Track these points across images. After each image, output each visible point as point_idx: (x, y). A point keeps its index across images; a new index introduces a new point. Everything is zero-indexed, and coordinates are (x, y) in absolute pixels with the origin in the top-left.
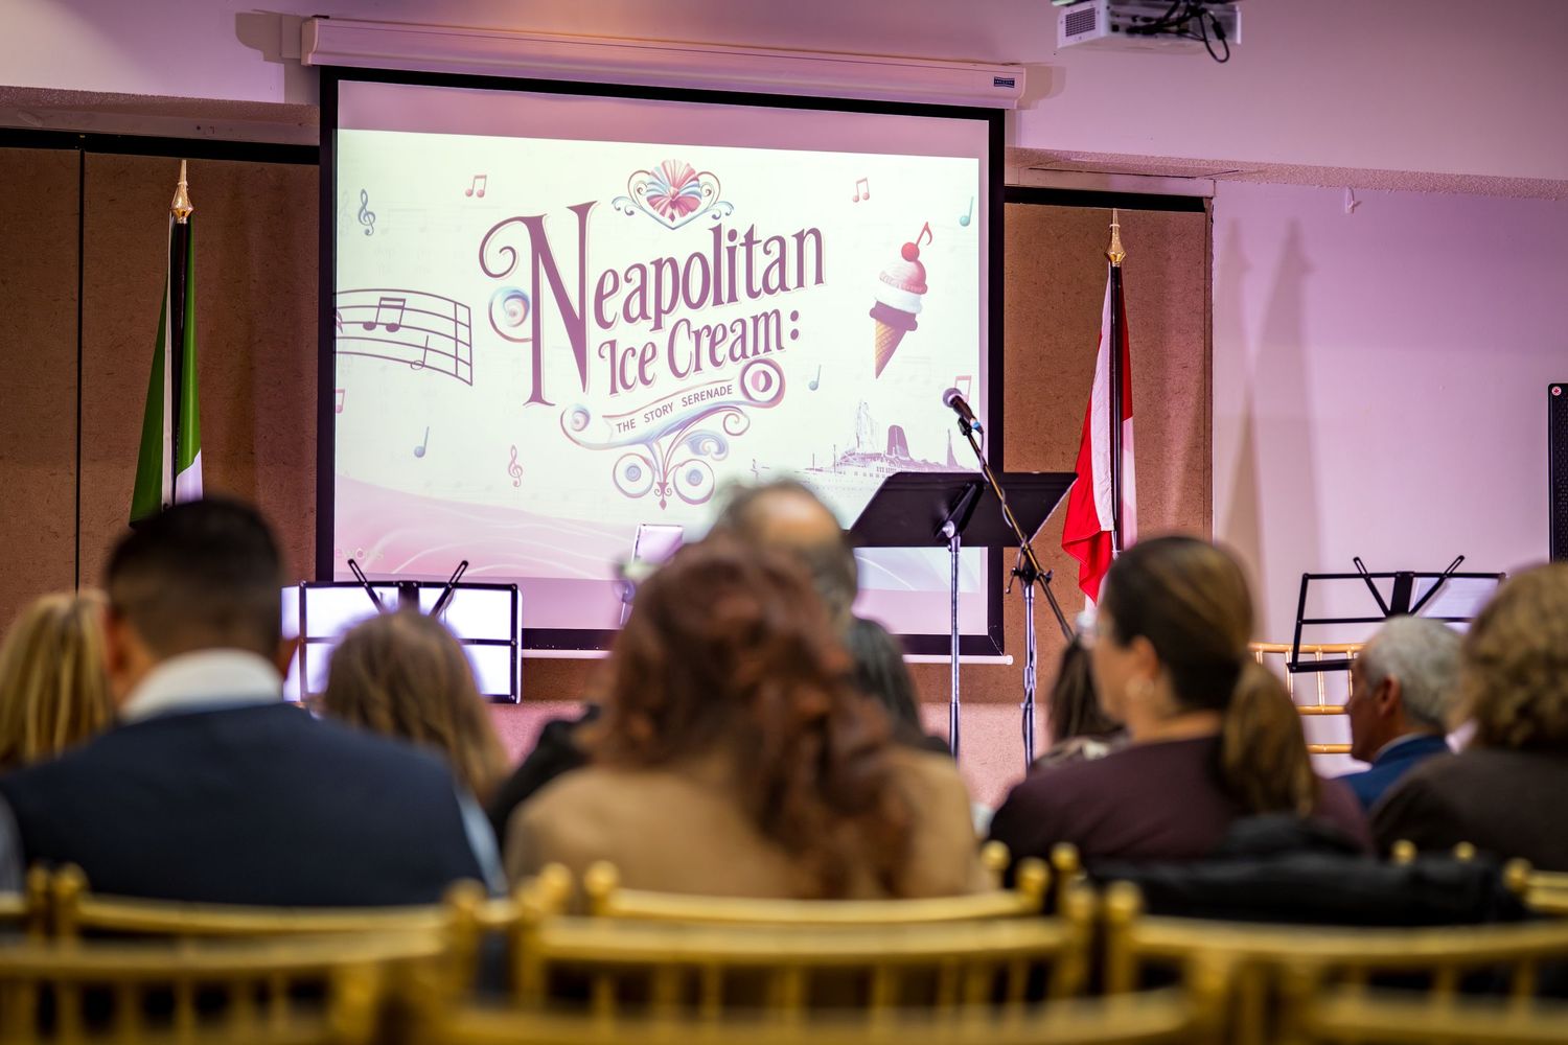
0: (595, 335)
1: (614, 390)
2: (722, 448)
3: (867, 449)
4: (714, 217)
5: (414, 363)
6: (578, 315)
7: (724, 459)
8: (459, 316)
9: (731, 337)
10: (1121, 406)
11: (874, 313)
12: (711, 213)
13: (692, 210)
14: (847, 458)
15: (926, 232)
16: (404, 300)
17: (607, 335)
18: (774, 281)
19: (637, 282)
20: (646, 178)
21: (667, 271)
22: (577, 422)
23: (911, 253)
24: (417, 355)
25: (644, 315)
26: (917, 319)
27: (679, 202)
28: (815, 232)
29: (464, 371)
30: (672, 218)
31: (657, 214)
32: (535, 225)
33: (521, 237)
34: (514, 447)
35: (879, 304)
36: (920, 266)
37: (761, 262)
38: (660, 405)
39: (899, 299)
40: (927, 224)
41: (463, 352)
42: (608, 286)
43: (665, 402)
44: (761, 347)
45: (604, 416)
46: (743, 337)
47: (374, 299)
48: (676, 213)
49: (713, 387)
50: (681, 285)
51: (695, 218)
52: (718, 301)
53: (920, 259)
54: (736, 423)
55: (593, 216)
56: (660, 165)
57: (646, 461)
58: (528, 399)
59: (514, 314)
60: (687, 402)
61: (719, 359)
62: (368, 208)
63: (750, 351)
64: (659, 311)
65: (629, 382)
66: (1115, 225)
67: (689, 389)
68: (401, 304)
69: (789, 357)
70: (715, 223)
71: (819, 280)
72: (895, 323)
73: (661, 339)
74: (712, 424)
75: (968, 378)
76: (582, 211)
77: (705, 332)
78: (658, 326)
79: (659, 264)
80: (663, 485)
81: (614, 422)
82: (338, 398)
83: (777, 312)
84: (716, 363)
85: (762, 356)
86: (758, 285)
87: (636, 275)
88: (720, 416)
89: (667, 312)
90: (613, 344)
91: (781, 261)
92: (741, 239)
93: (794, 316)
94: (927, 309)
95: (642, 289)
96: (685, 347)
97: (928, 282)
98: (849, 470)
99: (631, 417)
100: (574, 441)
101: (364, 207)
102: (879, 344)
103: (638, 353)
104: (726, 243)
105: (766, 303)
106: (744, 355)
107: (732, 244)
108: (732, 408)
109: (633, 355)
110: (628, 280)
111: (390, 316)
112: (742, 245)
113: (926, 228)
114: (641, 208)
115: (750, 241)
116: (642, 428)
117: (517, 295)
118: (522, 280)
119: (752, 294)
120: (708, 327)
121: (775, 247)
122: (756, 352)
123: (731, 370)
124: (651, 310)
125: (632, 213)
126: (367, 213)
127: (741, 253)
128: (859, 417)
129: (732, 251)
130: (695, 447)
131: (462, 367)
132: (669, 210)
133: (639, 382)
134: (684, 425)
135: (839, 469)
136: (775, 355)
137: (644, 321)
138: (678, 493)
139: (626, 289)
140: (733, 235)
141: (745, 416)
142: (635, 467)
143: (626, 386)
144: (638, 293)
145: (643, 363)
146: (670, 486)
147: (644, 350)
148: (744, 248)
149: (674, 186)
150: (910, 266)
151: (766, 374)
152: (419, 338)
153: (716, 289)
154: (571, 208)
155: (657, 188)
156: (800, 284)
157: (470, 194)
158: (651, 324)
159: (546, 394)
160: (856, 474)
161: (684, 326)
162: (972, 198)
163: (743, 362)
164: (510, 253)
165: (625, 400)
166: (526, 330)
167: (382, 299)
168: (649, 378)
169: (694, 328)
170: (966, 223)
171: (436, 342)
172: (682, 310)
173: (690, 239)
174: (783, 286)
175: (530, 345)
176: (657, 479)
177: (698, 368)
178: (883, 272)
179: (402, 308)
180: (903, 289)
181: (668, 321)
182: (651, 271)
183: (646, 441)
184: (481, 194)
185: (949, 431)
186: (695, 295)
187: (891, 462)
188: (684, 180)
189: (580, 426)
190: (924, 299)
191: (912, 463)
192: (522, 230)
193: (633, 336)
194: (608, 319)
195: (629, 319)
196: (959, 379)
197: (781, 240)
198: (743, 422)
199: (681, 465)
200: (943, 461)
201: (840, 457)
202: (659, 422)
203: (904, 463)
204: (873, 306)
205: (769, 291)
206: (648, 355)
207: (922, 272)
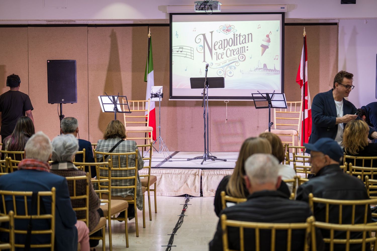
0: (214, 51)
1: (217, 60)
2: (235, 68)
3: (260, 68)
4: (234, 32)
5: (185, 57)
6: (211, 48)
7: (235, 70)
8: (192, 49)
9: (236, 51)
10: (305, 59)
13: (230, 31)
14: (256, 69)
16: (183, 47)
17: (216, 51)
18: (244, 42)
20: (222, 27)
21: (226, 41)
23: (268, 36)
24: (185, 55)
25: (222, 48)
26: (269, 47)
27: (228, 30)
28: (251, 34)
30: (227, 33)
31: (224, 32)
32: (204, 35)
34: (200, 69)
36: (269, 38)
37: (242, 39)
38: (224, 62)
39: (265, 43)
41: (192, 55)
42: (216, 44)
43: (226, 61)
44: (242, 52)
45: (215, 64)
46: (239, 51)
47: (178, 47)
48: (227, 32)
49: (233, 59)
50: (228, 43)
51: (230, 33)
52: (234, 45)
53: (269, 37)
56: (224, 25)
57: (222, 70)
58: (203, 62)
59: (201, 49)
60: (229, 61)
63: (240, 53)
64: (224, 47)
65: (219, 58)
66: (304, 30)
67: (229, 59)
69: (246, 54)
70: (234, 33)
71: (252, 41)
72: (265, 47)
73: (225, 52)
74: (233, 64)
75: (278, 56)
76: (212, 32)
77: (232, 50)
78: (224, 49)
79: (224, 40)
80: (225, 74)
81: (217, 65)
82: (173, 62)
83: (244, 47)
84: (234, 55)
85: (242, 53)
86: (241, 42)
87: (221, 42)
88: (235, 63)
89: (226, 47)
90: (217, 53)
91: (245, 39)
92: (238, 35)
93: (247, 47)
94: (271, 45)
95: (222, 44)
96: (229, 53)
97: (271, 41)
98: (257, 71)
99: (220, 64)
100: (211, 68)
102: (262, 51)
103: (221, 54)
104: (236, 36)
105: (242, 45)
106: (239, 53)
107: (237, 36)
108: (237, 62)
109: (220, 54)
111: (181, 50)
113: (270, 32)
115: (240, 36)
116: (222, 65)
117: (201, 46)
118: (202, 44)
119: (240, 44)
120: (233, 49)
121: (244, 36)
122: (241, 53)
123: (237, 56)
124: (223, 47)
125: (220, 32)
126: (177, 35)
127: (238, 38)
128: (258, 62)
129: (237, 37)
130: (230, 68)
131: (192, 57)
133: (221, 59)
134: (229, 65)
135: (255, 71)
136: (244, 53)
138: (228, 75)
139: (219, 44)
140: (237, 35)
142: (221, 71)
143: (219, 59)
145: (222, 55)
146: (226, 74)
148: (239, 37)
149: (227, 28)
150: (267, 38)
151: (242, 56)
152: (185, 53)
153: (234, 43)
154: (210, 32)
155: (224, 28)
156: (248, 42)
157: (193, 31)
158: (223, 49)
159: (206, 61)
161: (228, 50)
162: (279, 27)
163: (239, 55)
164: (200, 40)
165: (219, 61)
166: (203, 51)
167: (180, 47)
168: (223, 58)
169: (230, 50)
170: (277, 31)
171: (188, 54)
172: (228, 47)
173: (230, 36)
174: (245, 42)
176: (224, 73)
177: (231, 56)
178: (263, 39)
180: (266, 42)
181: (226, 49)
182: (223, 41)
183: (222, 67)
184: (195, 31)
185: (274, 64)
186: (230, 44)
187: (264, 69)
188: (229, 27)
189: (212, 65)
190: (270, 43)
191: (268, 69)
192: (202, 36)
193: (220, 51)
194: (216, 49)
195: (219, 49)
196: (276, 56)
197: (245, 35)
198: (239, 64)
199: (228, 71)
200: (274, 69)
201: (255, 69)
202: (224, 65)
203: (266, 69)
204: (261, 45)
205: (243, 43)
206: (223, 54)
207: (269, 39)
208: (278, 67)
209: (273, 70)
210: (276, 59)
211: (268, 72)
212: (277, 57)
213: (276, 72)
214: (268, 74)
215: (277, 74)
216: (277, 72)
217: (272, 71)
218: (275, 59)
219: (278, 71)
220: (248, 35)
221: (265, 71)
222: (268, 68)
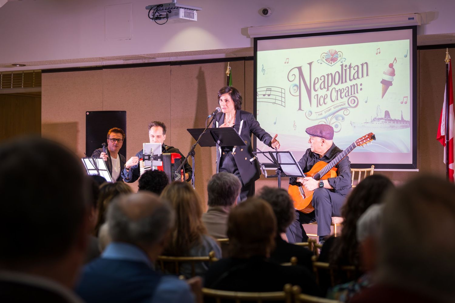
0: (313, 93)
1: (317, 106)
3: (379, 117)
4: (341, 62)
5: (273, 103)
6: (309, 89)
7: (344, 121)
8: (282, 91)
9: (345, 91)
10: (449, 101)
11: (382, 82)
12: (340, 61)
13: (336, 61)
14: (375, 119)
15: (395, 60)
16: (271, 89)
17: (316, 93)
18: (356, 77)
19: (323, 80)
20: (325, 55)
21: (330, 77)
22: (309, 114)
23: (391, 66)
24: (274, 101)
25: (324, 87)
26: (393, 83)
27: (332, 59)
28: (366, 63)
29: (283, 104)
30: (331, 63)
31: (327, 63)
32: (300, 69)
33: (296, 72)
34: (294, 121)
35: (383, 79)
37: (353, 72)
38: (328, 109)
39: (387, 78)
40: (395, 58)
41: (283, 100)
42: (316, 81)
43: (329, 108)
44: (353, 93)
45: (315, 113)
46: (348, 91)
47: (265, 89)
48: (332, 62)
49: (341, 104)
50: (333, 79)
51: (337, 63)
52: (342, 83)
53: (393, 67)
54: (347, 112)
55: (313, 65)
56: (328, 51)
58: (298, 109)
59: (295, 90)
60: (335, 108)
61: (342, 97)
62: (264, 69)
64: (328, 86)
65: (321, 104)
66: (447, 52)
67: (335, 105)
68: (270, 90)
69: (360, 95)
70: (342, 64)
71: (367, 75)
72: (387, 84)
73: (329, 93)
74: (341, 113)
75: (407, 97)
76: (310, 64)
77: (339, 90)
78: (328, 90)
79: (328, 75)
81: (317, 113)
82: (257, 112)
83: (357, 84)
84: (341, 98)
85: (353, 95)
86: (352, 78)
87: (323, 78)
88: (342, 111)
89: (330, 86)
90: (317, 95)
91: (358, 71)
92: (348, 66)
93: (361, 85)
94: (396, 80)
95: (324, 81)
96: (334, 94)
97: (395, 73)
98: (375, 122)
99: (322, 112)
100: (309, 119)
101: (263, 69)
102: (383, 90)
104: (344, 68)
105: (354, 82)
106: (348, 95)
107: (346, 68)
108: (346, 109)
109: (322, 97)
110: (321, 80)
111: (268, 93)
112: (348, 68)
113: (395, 59)
114: (324, 62)
115: (350, 67)
116: (324, 115)
117: (296, 85)
118: (297, 82)
119: (350, 80)
120: (340, 89)
121: (356, 68)
122: (351, 94)
123: (345, 99)
124: (326, 86)
125: (322, 63)
126: (264, 70)
127: (348, 70)
128: (378, 109)
129: (346, 70)
130: (337, 119)
132: (331, 62)
133: (324, 105)
134: (334, 113)
135: (372, 122)
136: (356, 95)
137: (324, 89)
139: (320, 82)
140: (346, 66)
141: (349, 110)
143: (320, 105)
144: (323, 82)
145: (324, 99)
147: (325, 96)
149: (332, 55)
150: (391, 69)
151: (354, 100)
152: (274, 97)
153: (342, 80)
154: (308, 64)
155: (327, 56)
156: (362, 76)
157: (285, 63)
158: (326, 89)
159: (302, 108)
160: (376, 123)
161: (334, 89)
162: (408, 50)
163: (348, 97)
164: (294, 76)
165: (320, 108)
166: (298, 93)
167: (267, 89)
168: (326, 102)
169: (336, 90)
170: (406, 56)
171: (278, 98)
172: (333, 85)
173: (336, 68)
174: (358, 77)
175: (299, 97)
177: (337, 99)
178: (384, 72)
179: (271, 91)
180: (389, 75)
181: (330, 89)
182: (326, 77)
183: (325, 118)
184: (288, 63)
185: (402, 111)
186: (337, 81)
187: (386, 120)
188: (334, 54)
189: (310, 115)
190: (394, 77)
191: (391, 120)
192: (297, 70)
193: (322, 93)
194: (316, 89)
195: (321, 89)
196: (404, 97)
197: (358, 66)
198: (348, 112)
199: (333, 123)
200: (400, 119)
201: (372, 119)
202: (328, 113)
203: (389, 120)
204: (381, 80)
205: (354, 79)
206: (326, 97)
207: (394, 70)
208: (408, 116)
209: (400, 121)
210: (404, 102)
211: (392, 124)
212: (405, 99)
213: (404, 125)
214: (392, 127)
215: (406, 127)
216: (406, 125)
217: (397, 123)
218: (402, 103)
219: (407, 122)
220: (362, 65)
221: (386, 122)
222: (392, 117)
